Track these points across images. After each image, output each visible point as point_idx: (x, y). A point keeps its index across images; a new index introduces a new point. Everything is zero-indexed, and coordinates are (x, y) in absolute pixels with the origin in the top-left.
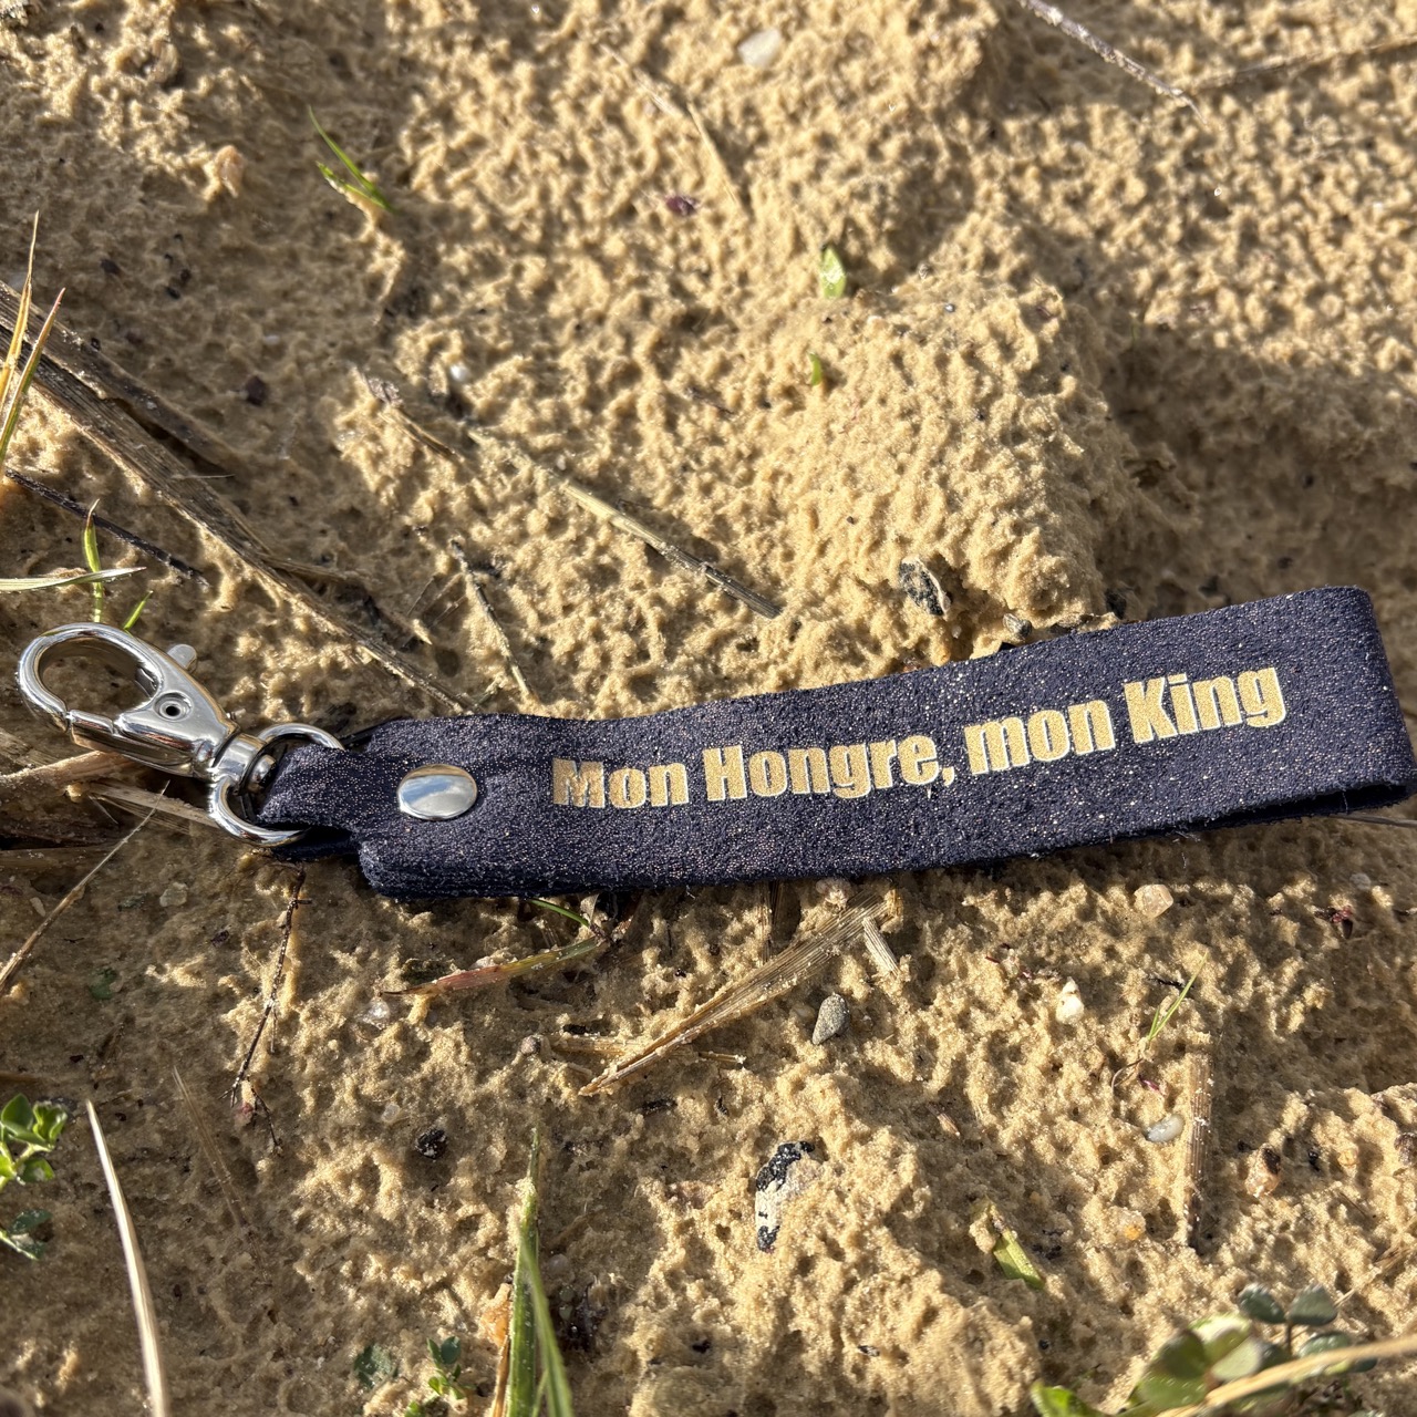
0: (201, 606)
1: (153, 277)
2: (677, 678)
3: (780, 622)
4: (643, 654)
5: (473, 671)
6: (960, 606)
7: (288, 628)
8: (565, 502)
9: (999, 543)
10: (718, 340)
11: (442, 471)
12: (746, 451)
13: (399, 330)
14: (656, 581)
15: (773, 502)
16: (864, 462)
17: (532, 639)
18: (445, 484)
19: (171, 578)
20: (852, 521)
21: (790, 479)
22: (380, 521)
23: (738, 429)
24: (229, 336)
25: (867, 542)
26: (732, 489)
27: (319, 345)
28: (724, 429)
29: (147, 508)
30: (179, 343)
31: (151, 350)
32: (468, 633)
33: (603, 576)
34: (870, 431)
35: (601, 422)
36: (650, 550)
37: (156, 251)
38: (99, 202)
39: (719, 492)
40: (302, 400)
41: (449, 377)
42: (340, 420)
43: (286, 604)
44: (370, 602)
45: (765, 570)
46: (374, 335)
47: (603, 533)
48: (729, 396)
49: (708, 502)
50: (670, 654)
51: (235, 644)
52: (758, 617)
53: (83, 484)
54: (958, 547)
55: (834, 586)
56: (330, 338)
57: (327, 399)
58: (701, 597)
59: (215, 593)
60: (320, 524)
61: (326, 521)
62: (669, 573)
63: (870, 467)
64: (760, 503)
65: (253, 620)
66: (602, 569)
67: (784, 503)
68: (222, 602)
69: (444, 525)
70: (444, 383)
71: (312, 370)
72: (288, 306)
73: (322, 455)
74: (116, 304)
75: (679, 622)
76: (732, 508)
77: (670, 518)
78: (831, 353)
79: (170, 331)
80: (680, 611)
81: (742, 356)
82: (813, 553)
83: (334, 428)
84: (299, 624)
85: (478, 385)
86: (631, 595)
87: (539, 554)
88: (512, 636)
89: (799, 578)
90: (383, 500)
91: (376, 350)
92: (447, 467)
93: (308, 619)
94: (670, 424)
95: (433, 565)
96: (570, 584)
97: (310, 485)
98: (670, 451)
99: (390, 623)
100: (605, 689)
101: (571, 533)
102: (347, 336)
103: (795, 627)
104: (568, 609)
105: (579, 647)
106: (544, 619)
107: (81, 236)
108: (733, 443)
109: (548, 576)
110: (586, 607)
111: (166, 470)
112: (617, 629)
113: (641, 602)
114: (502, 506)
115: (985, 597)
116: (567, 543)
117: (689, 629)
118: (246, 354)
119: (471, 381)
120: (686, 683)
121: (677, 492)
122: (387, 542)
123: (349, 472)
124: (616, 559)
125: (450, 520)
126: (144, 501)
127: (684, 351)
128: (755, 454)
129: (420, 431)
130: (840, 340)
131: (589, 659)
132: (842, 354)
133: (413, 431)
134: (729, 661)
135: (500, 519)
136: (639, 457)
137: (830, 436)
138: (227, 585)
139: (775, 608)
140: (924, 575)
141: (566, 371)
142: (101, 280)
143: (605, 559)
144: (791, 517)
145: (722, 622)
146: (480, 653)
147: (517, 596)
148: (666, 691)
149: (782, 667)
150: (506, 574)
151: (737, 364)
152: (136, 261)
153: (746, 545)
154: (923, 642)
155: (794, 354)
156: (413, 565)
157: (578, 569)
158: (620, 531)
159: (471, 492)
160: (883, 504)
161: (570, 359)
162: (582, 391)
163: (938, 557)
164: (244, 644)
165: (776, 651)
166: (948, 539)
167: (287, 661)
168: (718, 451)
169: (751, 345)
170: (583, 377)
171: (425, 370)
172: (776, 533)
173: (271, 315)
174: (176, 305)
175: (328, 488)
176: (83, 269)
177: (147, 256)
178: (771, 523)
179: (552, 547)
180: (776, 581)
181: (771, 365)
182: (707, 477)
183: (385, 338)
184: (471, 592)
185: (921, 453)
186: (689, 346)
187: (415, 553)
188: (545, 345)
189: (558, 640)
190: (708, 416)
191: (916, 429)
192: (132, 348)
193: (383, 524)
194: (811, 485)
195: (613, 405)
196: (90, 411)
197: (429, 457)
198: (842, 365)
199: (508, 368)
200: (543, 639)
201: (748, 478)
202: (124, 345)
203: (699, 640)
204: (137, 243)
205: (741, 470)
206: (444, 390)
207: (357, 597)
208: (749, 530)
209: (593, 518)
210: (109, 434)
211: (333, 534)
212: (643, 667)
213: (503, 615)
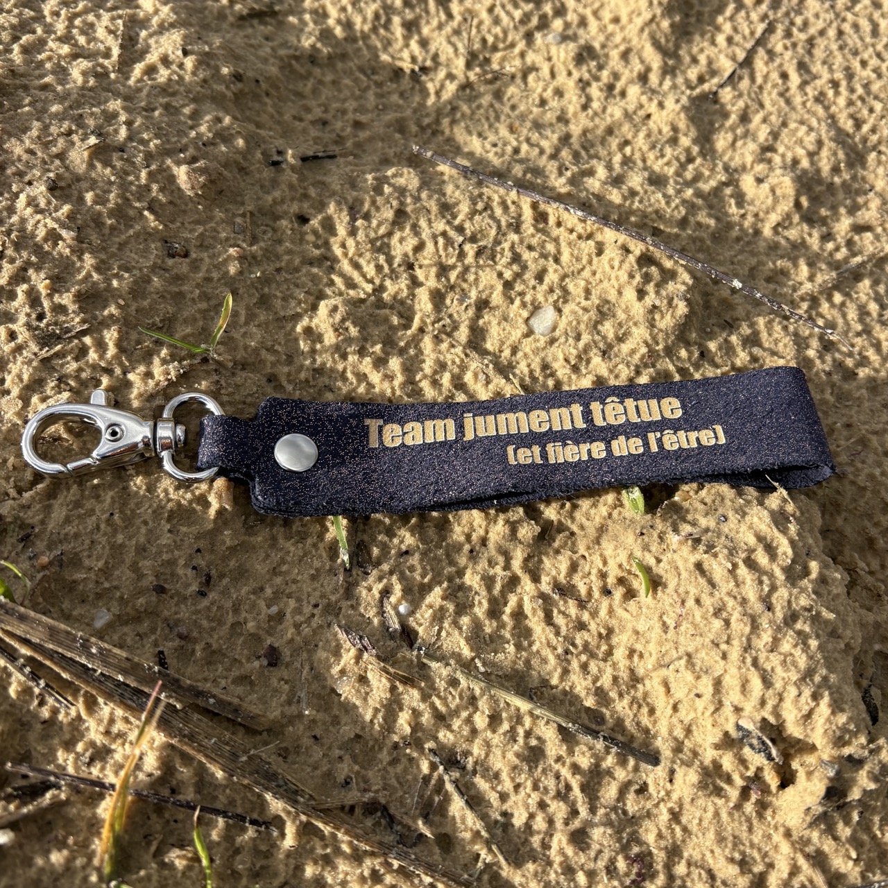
0: (274, 846)
1: (187, 585)
2: (602, 829)
3: (660, 771)
4: (574, 813)
5: (464, 850)
6: (782, 746)
7: (338, 851)
8: (497, 702)
9: (806, 709)
10: (564, 546)
11: (412, 697)
12: (604, 632)
13: (357, 584)
14: (571, 752)
15: (632, 671)
16: (697, 650)
17: (499, 818)
18: (415, 704)
19: (251, 832)
20: (698, 696)
21: (641, 656)
22: (376, 740)
23: (594, 614)
24: (244, 614)
25: (712, 709)
26: (602, 664)
27: (307, 610)
28: (586, 617)
29: (226, 787)
30: (213, 629)
31: (195, 641)
32: (454, 817)
33: (534, 755)
34: (695, 626)
35: (502, 625)
36: (561, 730)
37: (186, 565)
38: (142, 540)
39: (593, 667)
40: (305, 655)
41: (398, 614)
42: (335, 670)
43: (334, 836)
44: (385, 809)
45: (638, 724)
46: (342, 591)
47: (527, 721)
48: (583, 590)
49: (589, 677)
50: (593, 810)
51: (303, 871)
52: (643, 765)
53: (179, 777)
54: (776, 712)
55: (688, 731)
56: (313, 602)
57: (322, 654)
58: (604, 759)
59: (283, 835)
60: (337, 752)
61: (340, 749)
62: (578, 743)
63: (702, 654)
64: (624, 675)
65: (312, 850)
66: (532, 749)
67: (641, 672)
68: (289, 841)
69: (419, 734)
70: (396, 620)
71: (306, 630)
72: (279, 580)
73: (327, 697)
74: (166, 613)
75: (593, 780)
76: (606, 681)
77: (565, 693)
78: (651, 561)
79: (205, 623)
80: (591, 771)
81: (584, 557)
82: (669, 711)
83: (332, 677)
84: (345, 848)
85: (418, 615)
86: (557, 767)
87: (488, 744)
88: (484, 817)
89: (662, 728)
90: (377, 727)
91: (345, 604)
92: (415, 693)
93: (350, 844)
94: (549, 619)
95: (418, 767)
96: (515, 768)
97: (324, 724)
98: (554, 641)
99: (400, 823)
100: (555, 844)
101: (506, 726)
102: (323, 596)
103: (672, 772)
104: (517, 787)
105: (532, 816)
106: (503, 797)
107: (135, 568)
108: (593, 626)
109: (497, 763)
110: (529, 784)
111: (235, 756)
112: (554, 798)
113: (565, 772)
114: (455, 713)
115: (799, 741)
116: (505, 734)
117: (599, 783)
118: (259, 627)
119: (412, 613)
120: (609, 831)
121: (566, 672)
122: (384, 756)
123: (349, 708)
124: (539, 738)
125: (423, 731)
126: (224, 782)
127: (544, 558)
128: (610, 631)
129: (392, 670)
130: (653, 549)
131: (540, 823)
132: (659, 561)
133: (387, 672)
134: (632, 805)
135: (456, 724)
136: (535, 648)
137: (665, 627)
138: (290, 829)
139: (654, 759)
140: (759, 738)
141: (470, 589)
142: (154, 599)
143: (534, 742)
144: (647, 682)
145: (621, 774)
146: (467, 835)
147: (482, 784)
148: (595, 837)
149: (670, 805)
150: (470, 766)
151: (582, 562)
152: (173, 575)
153: (622, 707)
154: (760, 769)
155: (623, 557)
156: (405, 770)
157: (518, 755)
158: (538, 717)
159: (433, 706)
160: (718, 683)
161: (472, 579)
162: (485, 605)
163: (764, 720)
164: (310, 871)
165: (663, 793)
166: (769, 707)
167: (341, 876)
168: (586, 635)
169: (588, 548)
170: (484, 593)
171: (381, 612)
172: (639, 694)
173: (269, 591)
174: (205, 602)
175: (336, 721)
176: (141, 592)
177: (180, 571)
178: (634, 687)
179: (496, 739)
180: (647, 731)
181: (605, 563)
182: (584, 658)
183: (349, 591)
184: (449, 787)
185: (736, 642)
186: (547, 554)
187: (404, 760)
188: (453, 569)
189: (516, 814)
190: (572, 609)
191: (727, 623)
192: (183, 643)
193: (379, 743)
194: (661, 665)
195: (508, 610)
196: (174, 722)
197: (401, 688)
198: (660, 570)
199: (435, 596)
200: (505, 814)
201: (610, 653)
202: (177, 642)
203: (610, 792)
204: (172, 563)
205: (604, 648)
206: (397, 626)
207: (376, 810)
208: (621, 695)
209: (518, 709)
210: (191, 738)
211: (347, 758)
212: (576, 824)
213: (475, 801)
